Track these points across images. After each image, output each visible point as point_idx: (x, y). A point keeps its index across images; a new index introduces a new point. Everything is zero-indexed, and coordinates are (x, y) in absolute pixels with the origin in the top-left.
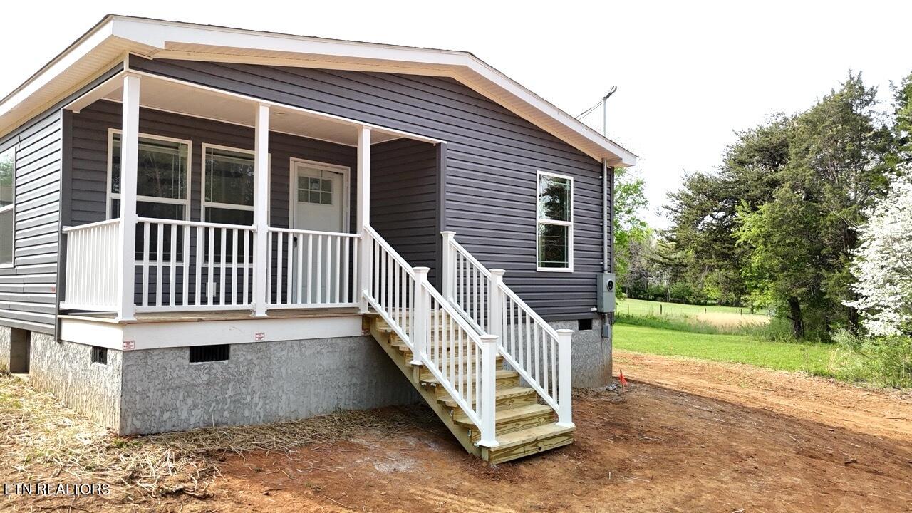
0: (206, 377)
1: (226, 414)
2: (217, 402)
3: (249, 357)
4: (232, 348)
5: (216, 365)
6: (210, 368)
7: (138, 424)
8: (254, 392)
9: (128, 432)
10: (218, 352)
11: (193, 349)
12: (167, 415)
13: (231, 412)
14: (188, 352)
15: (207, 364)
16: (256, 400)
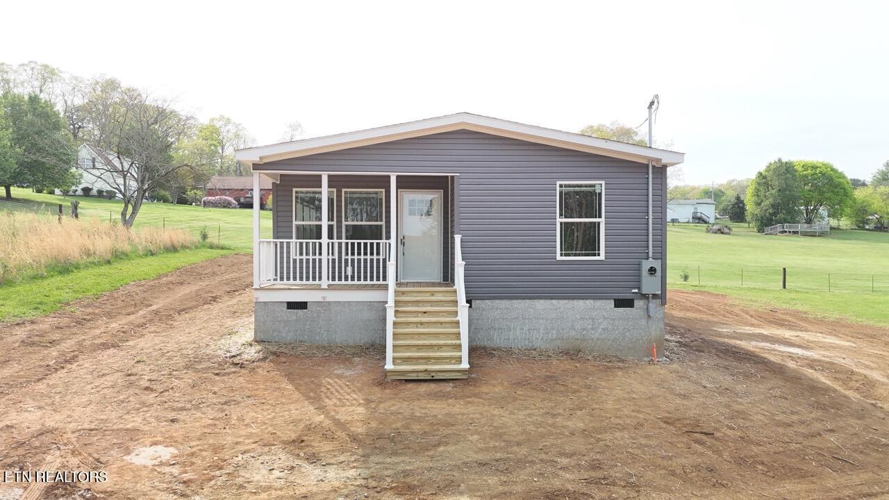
0: (295, 317)
1: (306, 337)
2: (301, 331)
3: (318, 309)
4: (308, 304)
5: (300, 311)
6: (297, 313)
7: (262, 336)
8: (321, 328)
9: (258, 339)
10: (302, 305)
11: (288, 303)
12: (275, 334)
13: (308, 336)
14: (286, 305)
15: (295, 311)
16: (322, 332)
